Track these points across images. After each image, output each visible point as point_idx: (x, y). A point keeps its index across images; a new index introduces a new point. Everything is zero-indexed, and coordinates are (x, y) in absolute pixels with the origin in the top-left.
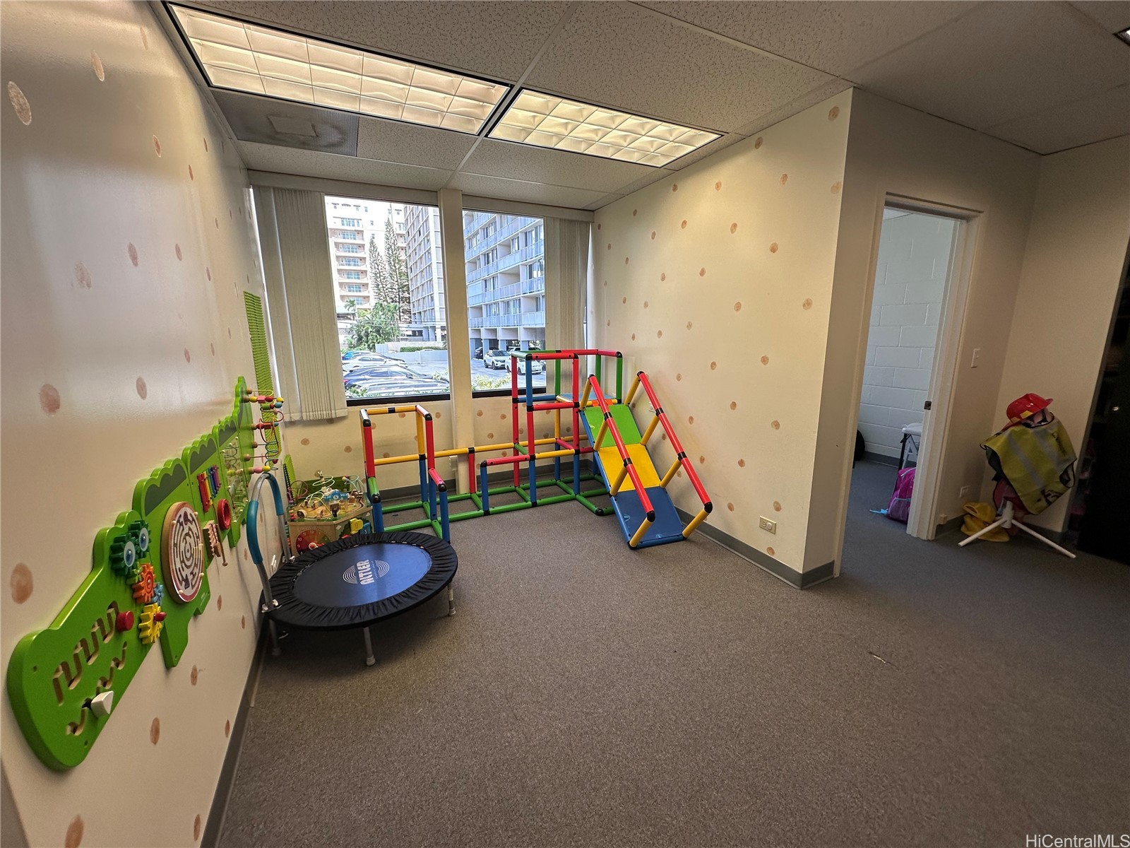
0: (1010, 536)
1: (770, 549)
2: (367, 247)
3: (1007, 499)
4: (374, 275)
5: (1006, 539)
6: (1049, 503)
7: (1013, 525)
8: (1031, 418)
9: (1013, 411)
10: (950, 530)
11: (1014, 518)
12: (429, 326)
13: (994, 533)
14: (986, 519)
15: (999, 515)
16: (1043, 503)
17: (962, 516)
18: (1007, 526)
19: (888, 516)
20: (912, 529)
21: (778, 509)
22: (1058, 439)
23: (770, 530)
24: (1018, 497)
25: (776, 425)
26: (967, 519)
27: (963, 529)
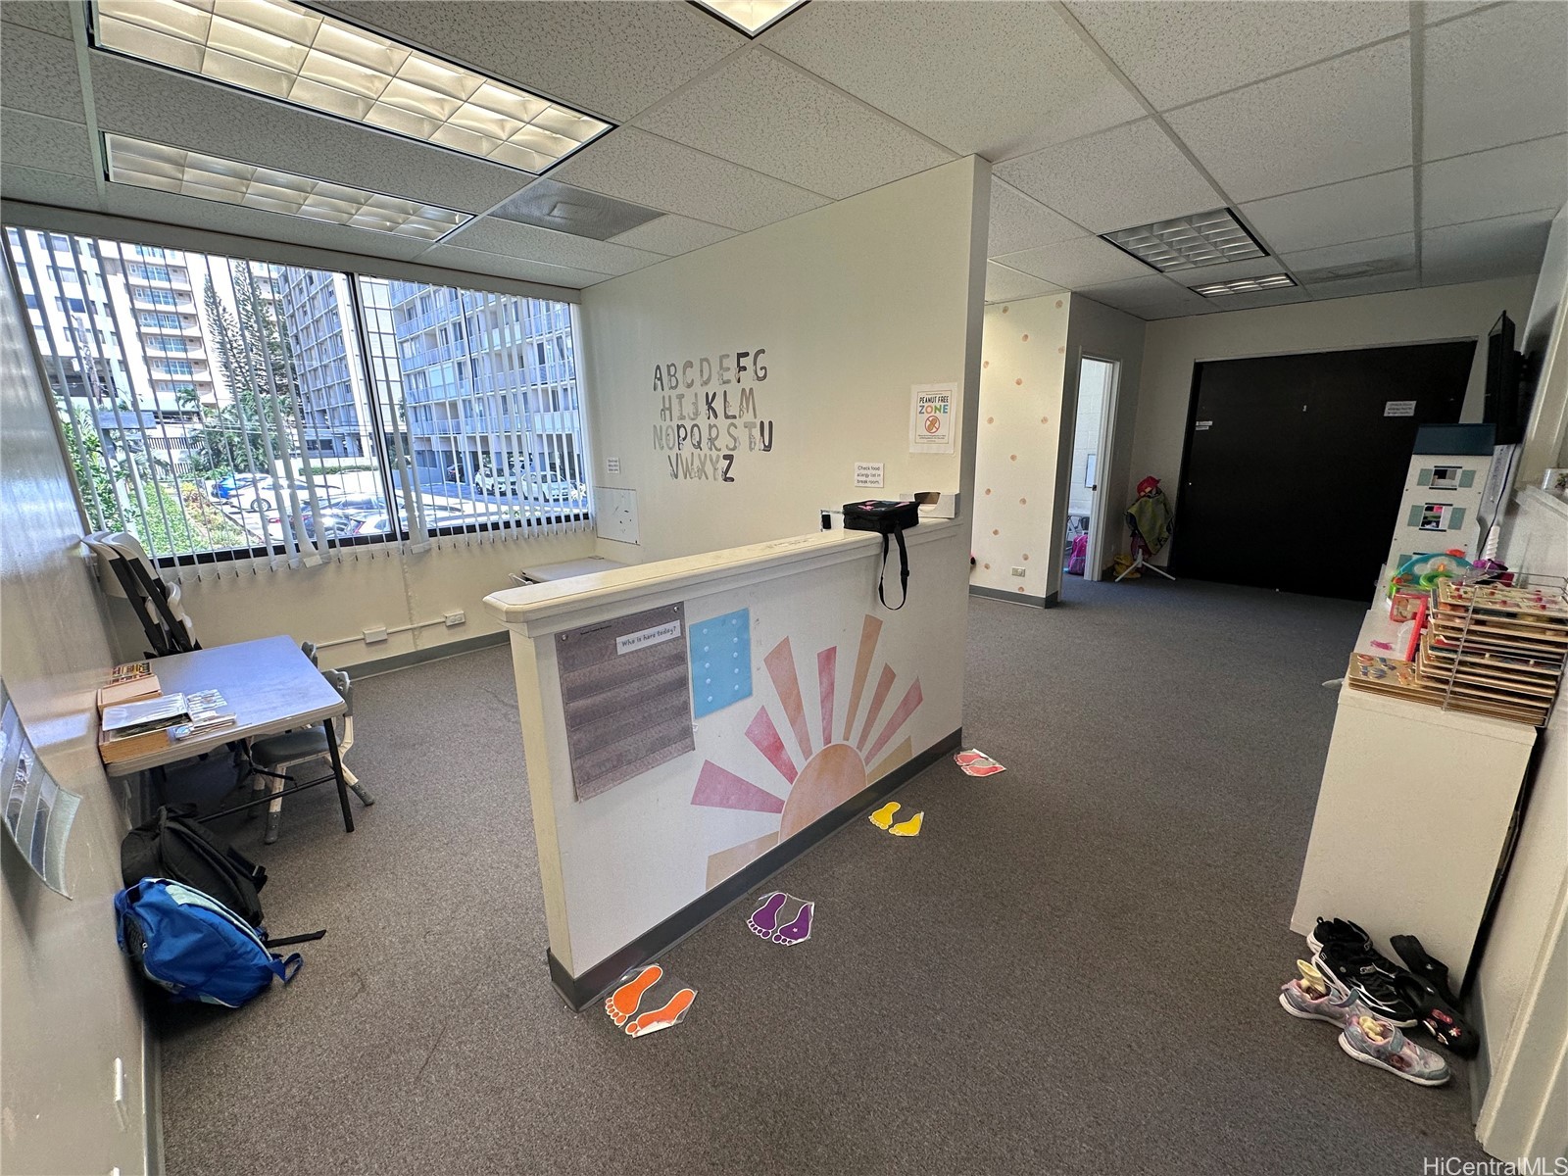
0: (1142, 574)
1: (1021, 589)
2: (200, 295)
3: (1140, 547)
4: (218, 346)
5: (1139, 575)
6: (1162, 546)
7: (1143, 565)
8: (1150, 492)
9: (1140, 488)
10: (1108, 575)
11: (1143, 560)
12: (345, 432)
13: (1131, 573)
14: (1128, 564)
15: (1135, 560)
16: (1159, 546)
17: (1113, 566)
18: (1140, 566)
19: (1070, 573)
20: (1087, 576)
21: (1026, 558)
22: (1165, 505)
23: (1020, 575)
24: (1146, 545)
25: (1024, 501)
26: (1117, 566)
27: (1114, 574)
